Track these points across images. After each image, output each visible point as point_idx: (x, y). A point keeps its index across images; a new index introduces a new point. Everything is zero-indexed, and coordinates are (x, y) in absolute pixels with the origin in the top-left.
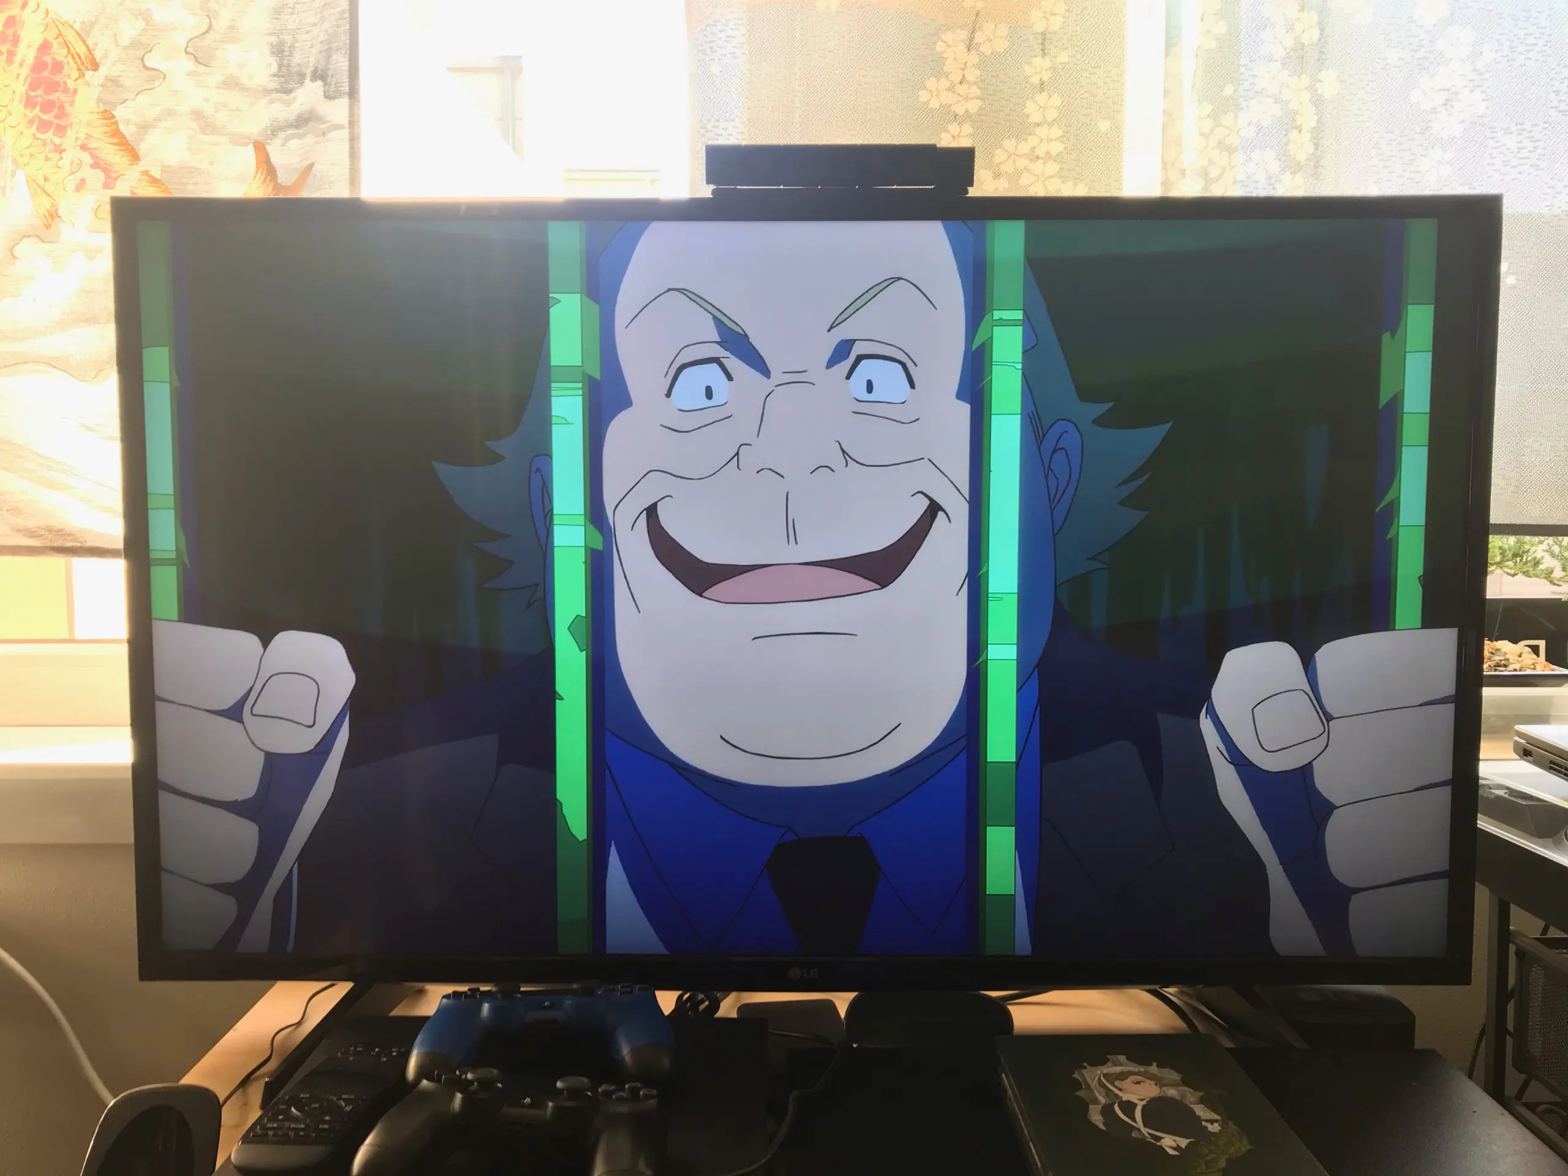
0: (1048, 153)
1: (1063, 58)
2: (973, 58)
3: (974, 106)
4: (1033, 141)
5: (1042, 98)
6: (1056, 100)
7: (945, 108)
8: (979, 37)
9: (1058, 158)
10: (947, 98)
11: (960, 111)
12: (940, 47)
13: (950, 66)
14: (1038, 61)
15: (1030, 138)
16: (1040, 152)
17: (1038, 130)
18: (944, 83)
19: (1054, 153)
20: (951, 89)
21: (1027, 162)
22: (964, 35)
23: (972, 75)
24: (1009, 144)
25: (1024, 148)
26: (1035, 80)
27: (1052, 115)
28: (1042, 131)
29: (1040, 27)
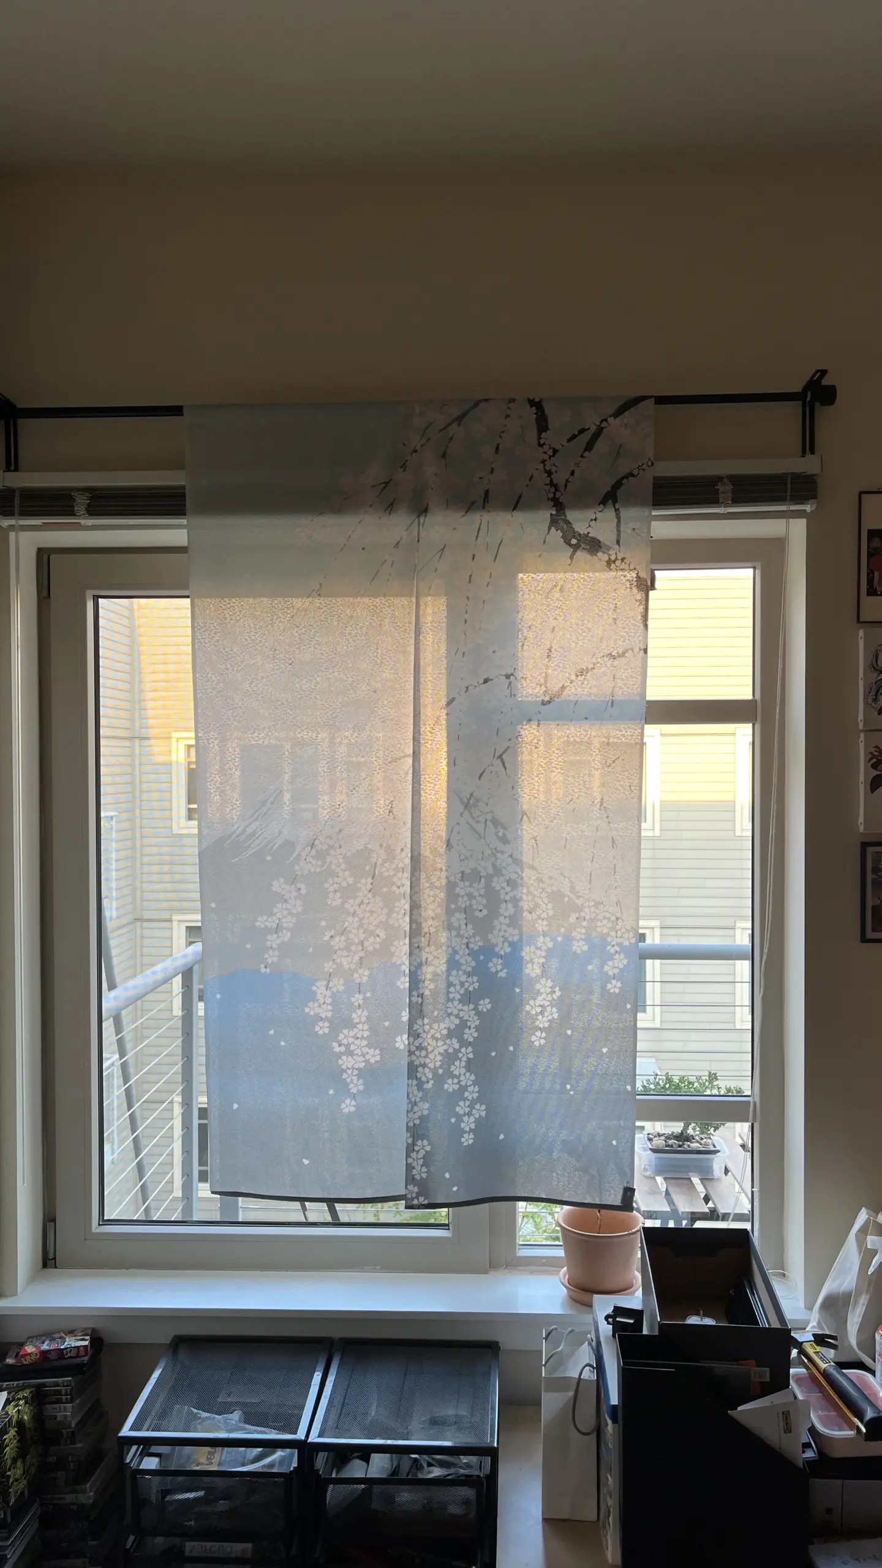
0: (363, 1036)
1: (368, 995)
2: (329, 993)
3: (330, 1014)
4: (355, 1030)
5: (359, 1012)
6: (365, 1013)
7: (317, 1015)
8: (331, 985)
9: (366, 1039)
10: (317, 1010)
11: (324, 1017)
12: (314, 988)
13: (319, 996)
14: (357, 996)
15: (354, 1029)
16: (359, 1035)
17: (358, 1026)
18: (316, 1004)
19: (365, 1036)
20: (320, 1006)
21: (353, 1040)
22: (325, 983)
23: (329, 1000)
24: (346, 1031)
25: (352, 1034)
26: (356, 1004)
27: (363, 1019)
28: (360, 1026)
29: (358, 981)
